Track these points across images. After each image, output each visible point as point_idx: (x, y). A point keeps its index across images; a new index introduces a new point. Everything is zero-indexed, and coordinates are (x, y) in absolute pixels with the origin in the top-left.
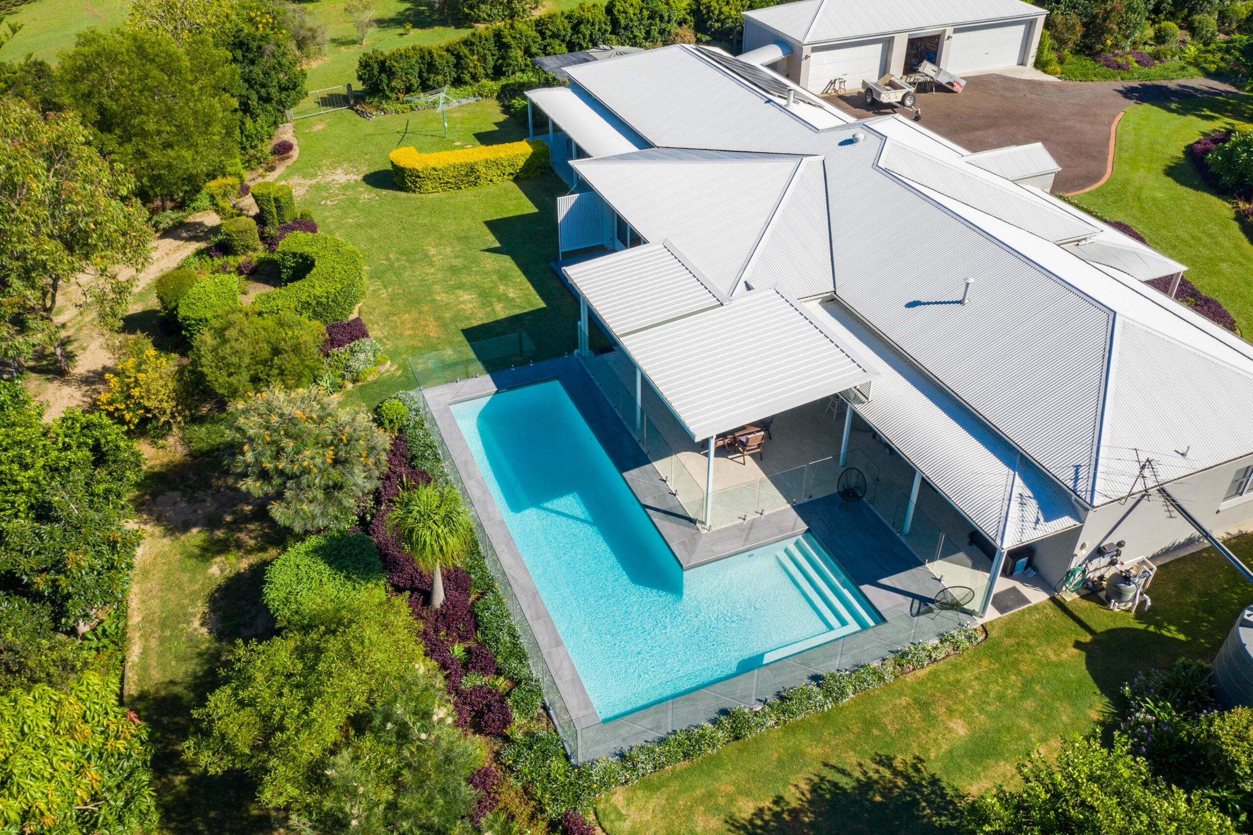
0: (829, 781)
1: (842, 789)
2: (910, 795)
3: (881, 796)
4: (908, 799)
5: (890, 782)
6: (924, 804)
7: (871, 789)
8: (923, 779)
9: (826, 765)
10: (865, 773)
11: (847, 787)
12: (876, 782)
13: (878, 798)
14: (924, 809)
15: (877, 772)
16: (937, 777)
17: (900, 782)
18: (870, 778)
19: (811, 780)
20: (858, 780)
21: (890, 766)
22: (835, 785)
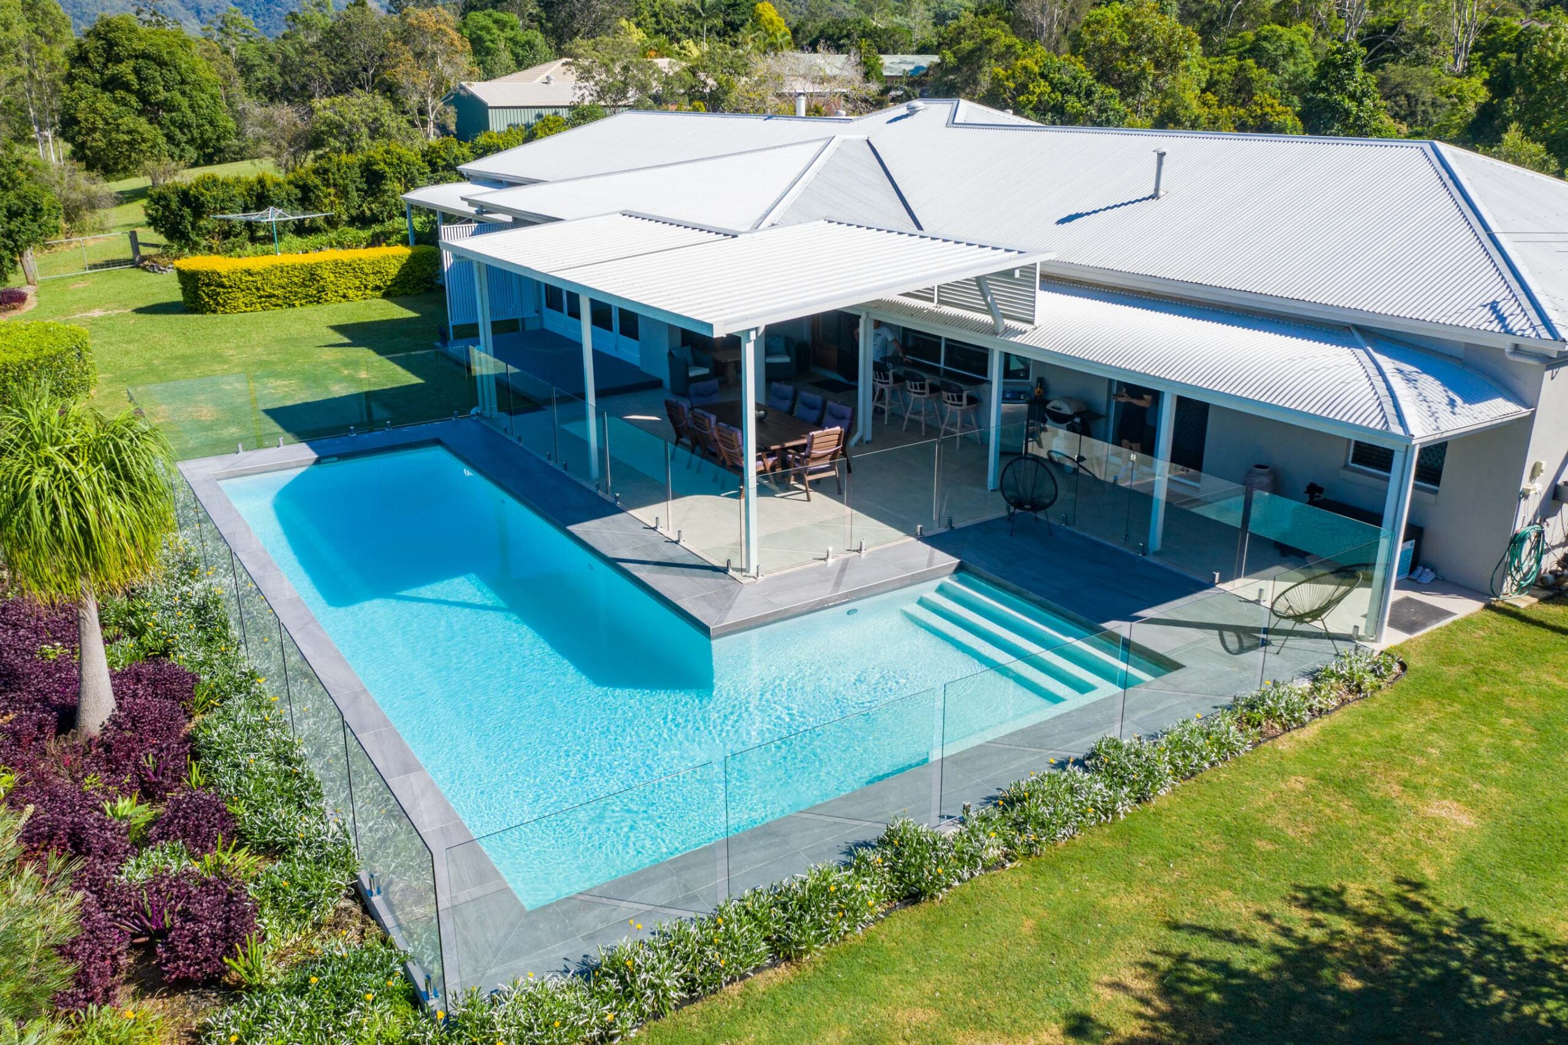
0: (1201, 963)
1: (1244, 974)
2: (1432, 965)
3: (1358, 977)
4: (1432, 972)
5: (1362, 941)
6: (1478, 979)
7: (1322, 964)
8: (1440, 922)
9: (1175, 926)
10: (1286, 932)
11: (1253, 968)
12: (1325, 947)
13: (1352, 983)
14: (1486, 991)
15: (1318, 924)
16: (1472, 915)
17: (1386, 939)
18: (1304, 940)
19: (1153, 966)
20: (1277, 950)
21: (1342, 909)
22: (1224, 967)
